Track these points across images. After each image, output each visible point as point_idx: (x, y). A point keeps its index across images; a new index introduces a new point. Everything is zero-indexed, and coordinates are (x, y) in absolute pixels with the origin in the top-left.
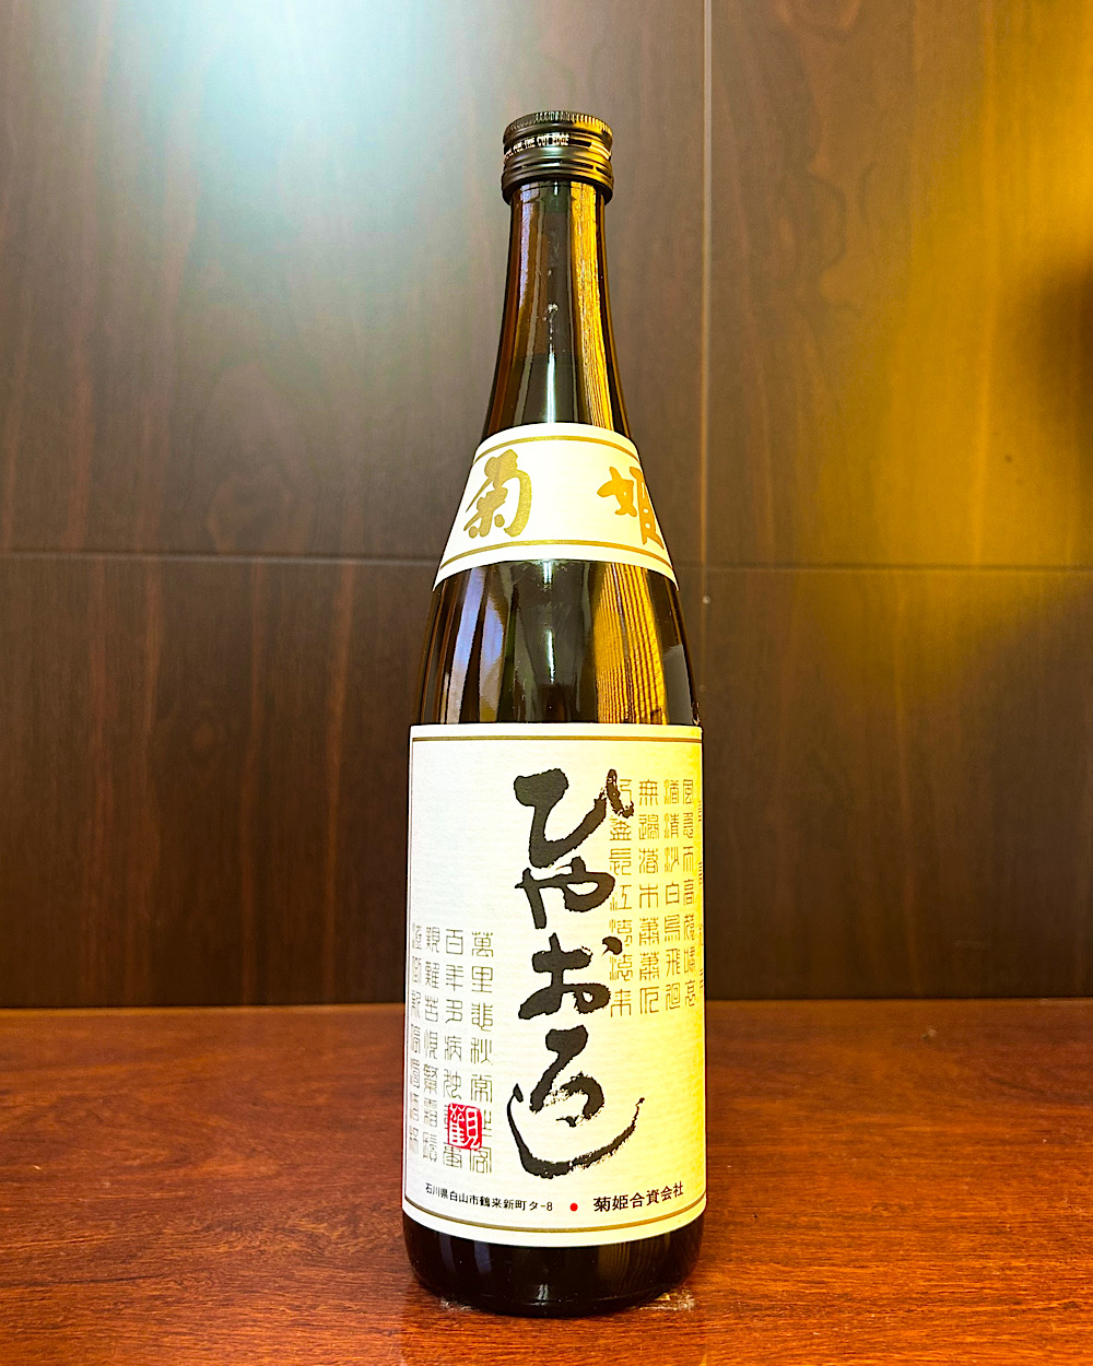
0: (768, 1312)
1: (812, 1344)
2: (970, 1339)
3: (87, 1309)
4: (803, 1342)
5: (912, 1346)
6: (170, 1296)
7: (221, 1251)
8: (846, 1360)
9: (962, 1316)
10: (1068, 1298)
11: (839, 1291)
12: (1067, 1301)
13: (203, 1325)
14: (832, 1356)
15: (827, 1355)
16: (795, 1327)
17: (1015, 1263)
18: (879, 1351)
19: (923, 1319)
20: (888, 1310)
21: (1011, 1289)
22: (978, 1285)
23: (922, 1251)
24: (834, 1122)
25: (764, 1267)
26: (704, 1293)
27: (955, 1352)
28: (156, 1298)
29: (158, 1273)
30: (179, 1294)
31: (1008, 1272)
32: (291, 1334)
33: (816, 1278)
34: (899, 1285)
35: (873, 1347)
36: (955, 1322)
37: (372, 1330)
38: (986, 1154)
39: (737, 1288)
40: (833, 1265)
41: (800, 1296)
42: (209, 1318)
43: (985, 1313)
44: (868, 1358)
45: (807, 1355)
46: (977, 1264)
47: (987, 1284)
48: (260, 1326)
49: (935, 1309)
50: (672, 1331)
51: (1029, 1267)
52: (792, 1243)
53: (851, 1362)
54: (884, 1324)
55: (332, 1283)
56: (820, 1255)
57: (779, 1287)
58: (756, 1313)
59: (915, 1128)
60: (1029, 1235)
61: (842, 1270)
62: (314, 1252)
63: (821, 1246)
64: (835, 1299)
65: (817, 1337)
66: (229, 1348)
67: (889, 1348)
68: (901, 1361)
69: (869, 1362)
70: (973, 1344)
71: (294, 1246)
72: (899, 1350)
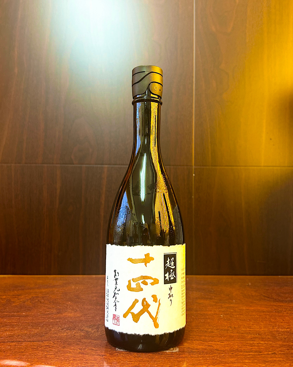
0: (197, 353)
1: (206, 361)
2: (247, 361)
3: (30, 348)
4: (204, 361)
5: (232, 362)
6: (51, 345)
7: (65, 335)
8: (215, 365)
9: (246, 355)
10: (273, 351)
11: (216, 348)
12: (273, 352)
13: (57, 353)
14: (211, 364)
15: (210, 364)
16: (203, 357)
17: (261, 342)
18: (223, 364)
19: (236, 356)
20: (227, 353)
21: (259, 349)
22: (251, 348)
23: (238, 339)
24: (221, 306)
25: (198, 342)
26: (182, 348)
27: (242, 364)
28: (47, 346)
29: (49, 340)
30: (53, 345)
31: (259, 345)
32: (78, 355)
33: (210, 345)
34: (231, 347)
35: (222, 362)
36: (243, 357)
37: (98, 355)
38: (259, 315)
39: (190, 347)
40: (215, 342)
41: (205, 349)
42: (59, 351)
43: (252, 355)
44: (220, 365)
45: (204, 364)
46: (251, 342)
47: (253, 347)
48: (71, 353)
49: (239, 353)
50: (172, 357)
51: (265, 343)
52: (206, 336)
53: (216, 366)
54: (226, 357)
55: (90, 343)
56: (212, 339)
57: (201, 347)
58: (194, 353)
59: (242, 308)
60: (266, 335)
61: (217, 343)
62: (87, 336)
63: (213, 337)
64: (214, 350)
65: (208, 360)
66: (63, 359)
67: (226, 363)
68: (228, 366)
69: (220, 366)
70: (248, 362)
71: (83, 334)
72: (228, 363)
